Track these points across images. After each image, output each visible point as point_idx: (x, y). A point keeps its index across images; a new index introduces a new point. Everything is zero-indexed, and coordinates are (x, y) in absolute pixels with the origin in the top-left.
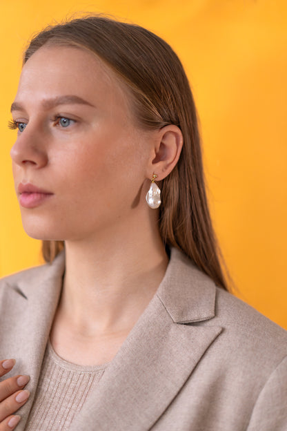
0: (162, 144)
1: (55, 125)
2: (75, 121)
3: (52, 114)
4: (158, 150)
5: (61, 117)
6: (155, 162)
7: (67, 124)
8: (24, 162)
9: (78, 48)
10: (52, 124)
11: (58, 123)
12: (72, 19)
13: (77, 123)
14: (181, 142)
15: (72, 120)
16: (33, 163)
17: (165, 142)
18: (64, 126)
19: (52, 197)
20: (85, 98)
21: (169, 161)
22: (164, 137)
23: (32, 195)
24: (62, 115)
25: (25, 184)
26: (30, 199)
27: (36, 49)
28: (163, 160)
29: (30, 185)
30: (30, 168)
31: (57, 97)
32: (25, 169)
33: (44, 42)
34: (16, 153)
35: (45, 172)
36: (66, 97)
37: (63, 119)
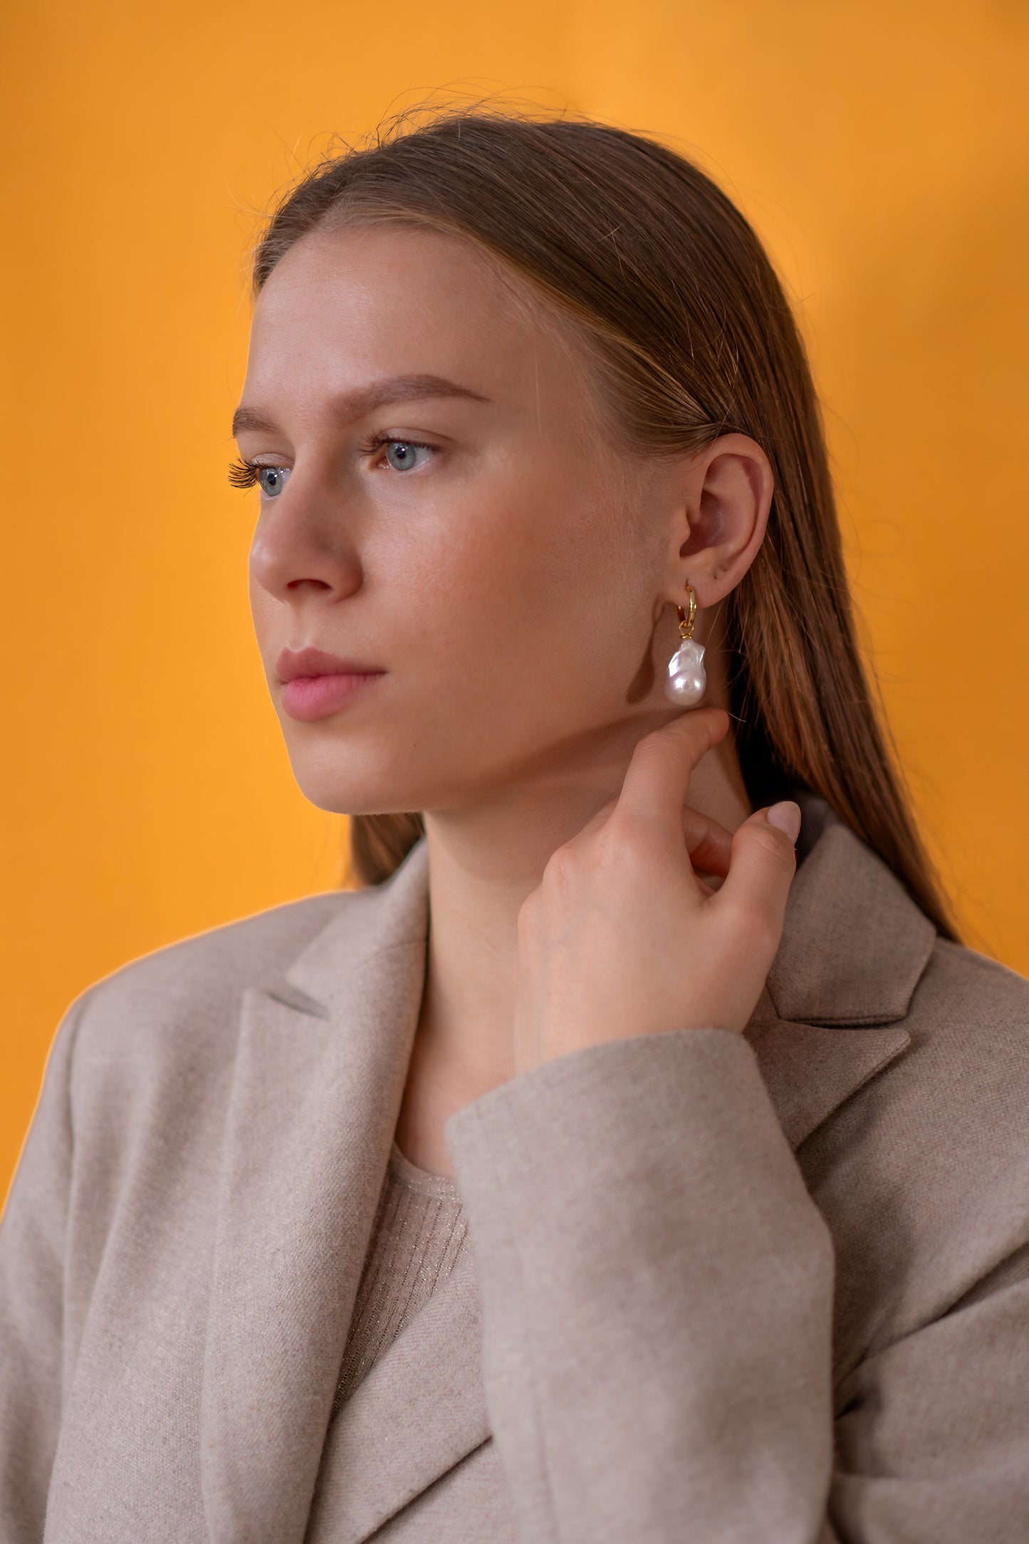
0: (707, 496)
1: (375, 465)
2: (434, 449)
3: (362, 436)
4: (697, 516)
5: (391, 441)
6: (687, 550)
7: (408, 460)
8: (293, 585)
9: (425, 228)
10: (364, 464)
11: (383, 459)
12: (393, 137)
13: (439, 456)
14: (767, 483)
15: (422, 445)
16: (321, 586)
17: (715, 488)
18: (401, 470)
19: (382, 682)
20: (456, 380)
21: (732, 547)
22: (711, 472)
23: (320, 681)
24: (394, 434)
25: (297, 651)
26: (314, 693)
27: (293, 238)
28: (714, 544)
29: (312, 654)
30: (313, 603)
31: (373, 385)
32: (297, 604)
33: (316, 215)
34: (266, 558)
35: (354, 608)
36: (401, 380)
37: (396, 446)
